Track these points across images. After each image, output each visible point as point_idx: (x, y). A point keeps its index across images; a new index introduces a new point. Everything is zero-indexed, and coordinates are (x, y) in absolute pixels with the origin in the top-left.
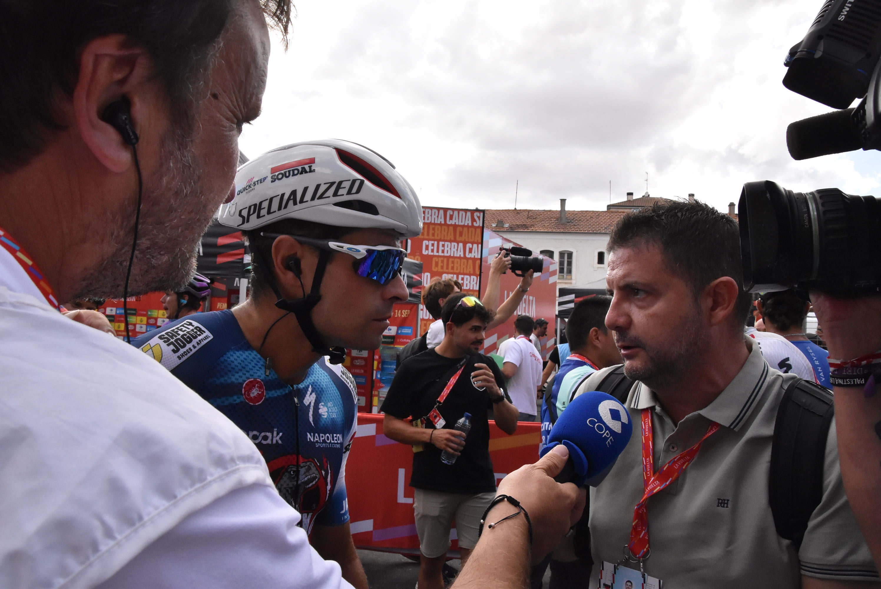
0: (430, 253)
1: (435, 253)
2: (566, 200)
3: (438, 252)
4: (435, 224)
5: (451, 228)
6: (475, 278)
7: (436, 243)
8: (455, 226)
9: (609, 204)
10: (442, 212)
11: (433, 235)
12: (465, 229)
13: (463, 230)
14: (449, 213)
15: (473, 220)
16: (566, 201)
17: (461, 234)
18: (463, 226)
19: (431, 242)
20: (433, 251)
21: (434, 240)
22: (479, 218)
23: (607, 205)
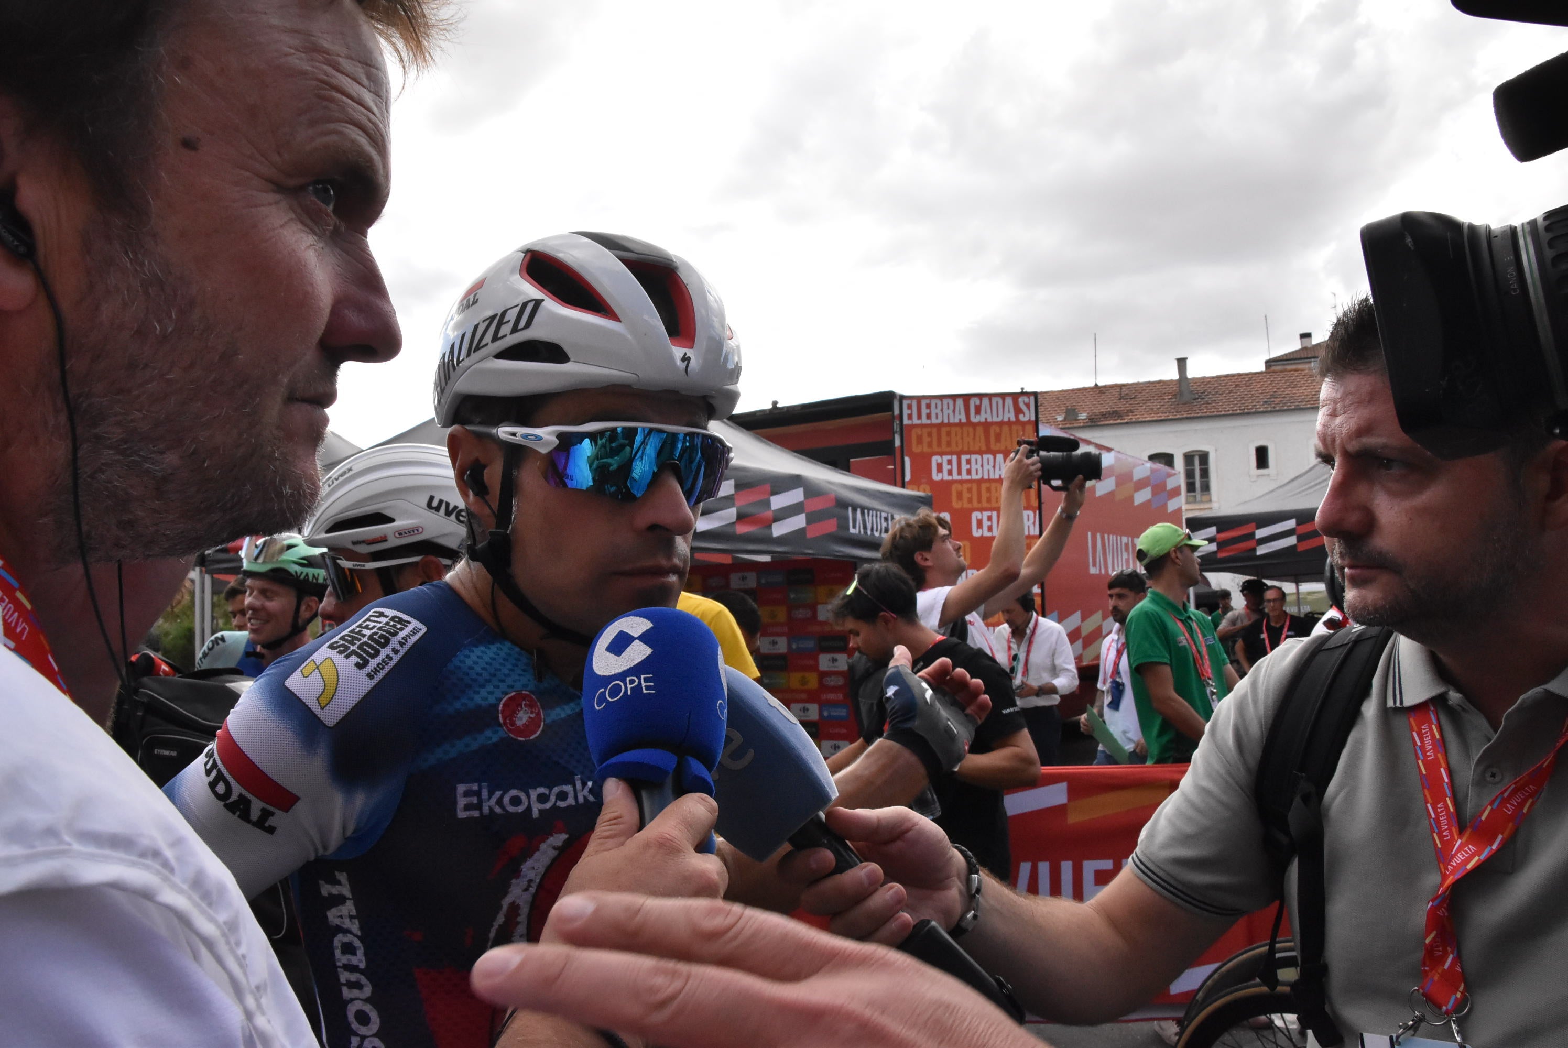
0: (947, 477)
1: (955, 477)
2: (1186, 359)
3: (959, 473)
4: (949, 425)
5: (980, 430)
6: (1031, 513)
7: (954, 458)
8: (986, 425)
9: (1268, 358)
10: (960, 402)
11: (949, 444)
12: (1006, 429)
13: (1001, 430)
14: (973, 402)
15: (1018, 411)
16: (1188, 361)
17: (998, 438)
18: (1001, 424)
19: (946, 458)
20: (950, 473)
21: (951, 453)
22: (1028, 405)
23: (1264, 361)
